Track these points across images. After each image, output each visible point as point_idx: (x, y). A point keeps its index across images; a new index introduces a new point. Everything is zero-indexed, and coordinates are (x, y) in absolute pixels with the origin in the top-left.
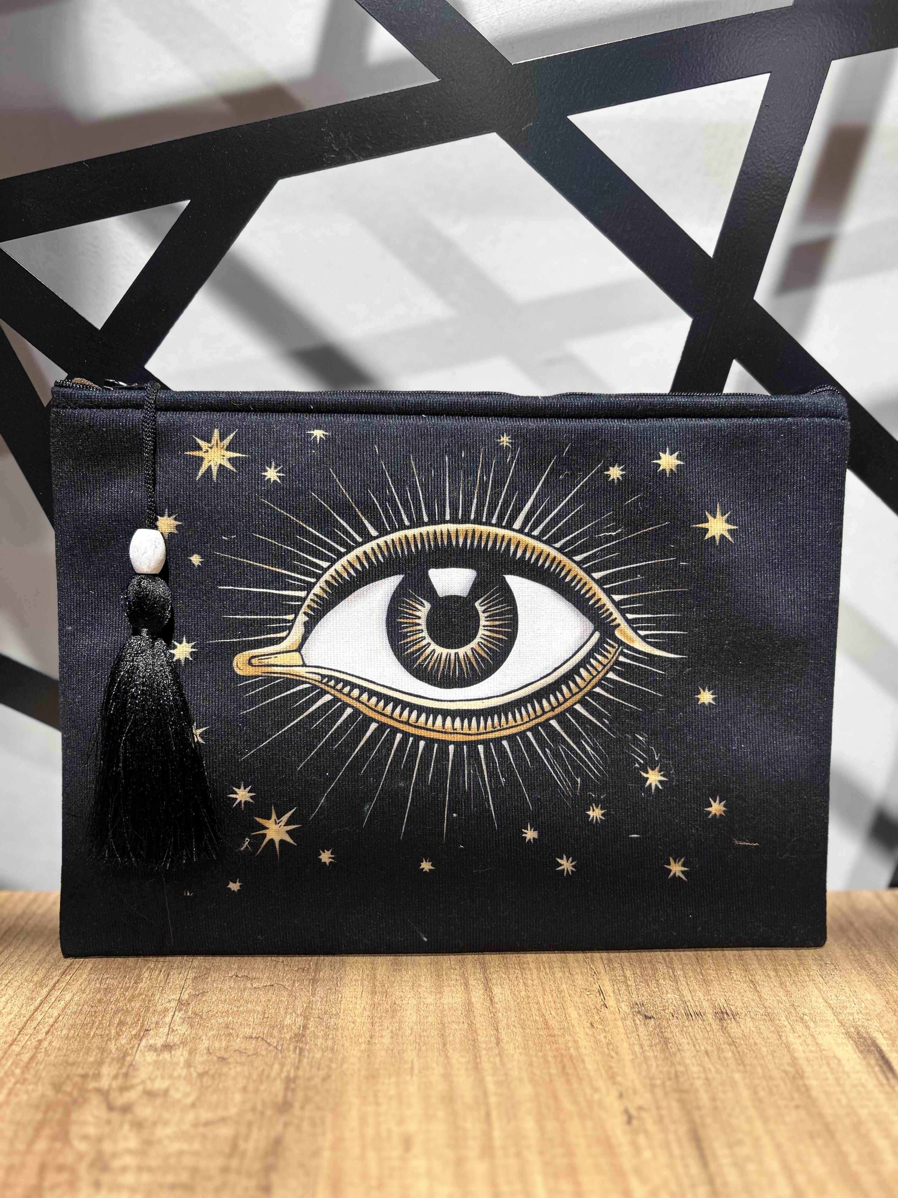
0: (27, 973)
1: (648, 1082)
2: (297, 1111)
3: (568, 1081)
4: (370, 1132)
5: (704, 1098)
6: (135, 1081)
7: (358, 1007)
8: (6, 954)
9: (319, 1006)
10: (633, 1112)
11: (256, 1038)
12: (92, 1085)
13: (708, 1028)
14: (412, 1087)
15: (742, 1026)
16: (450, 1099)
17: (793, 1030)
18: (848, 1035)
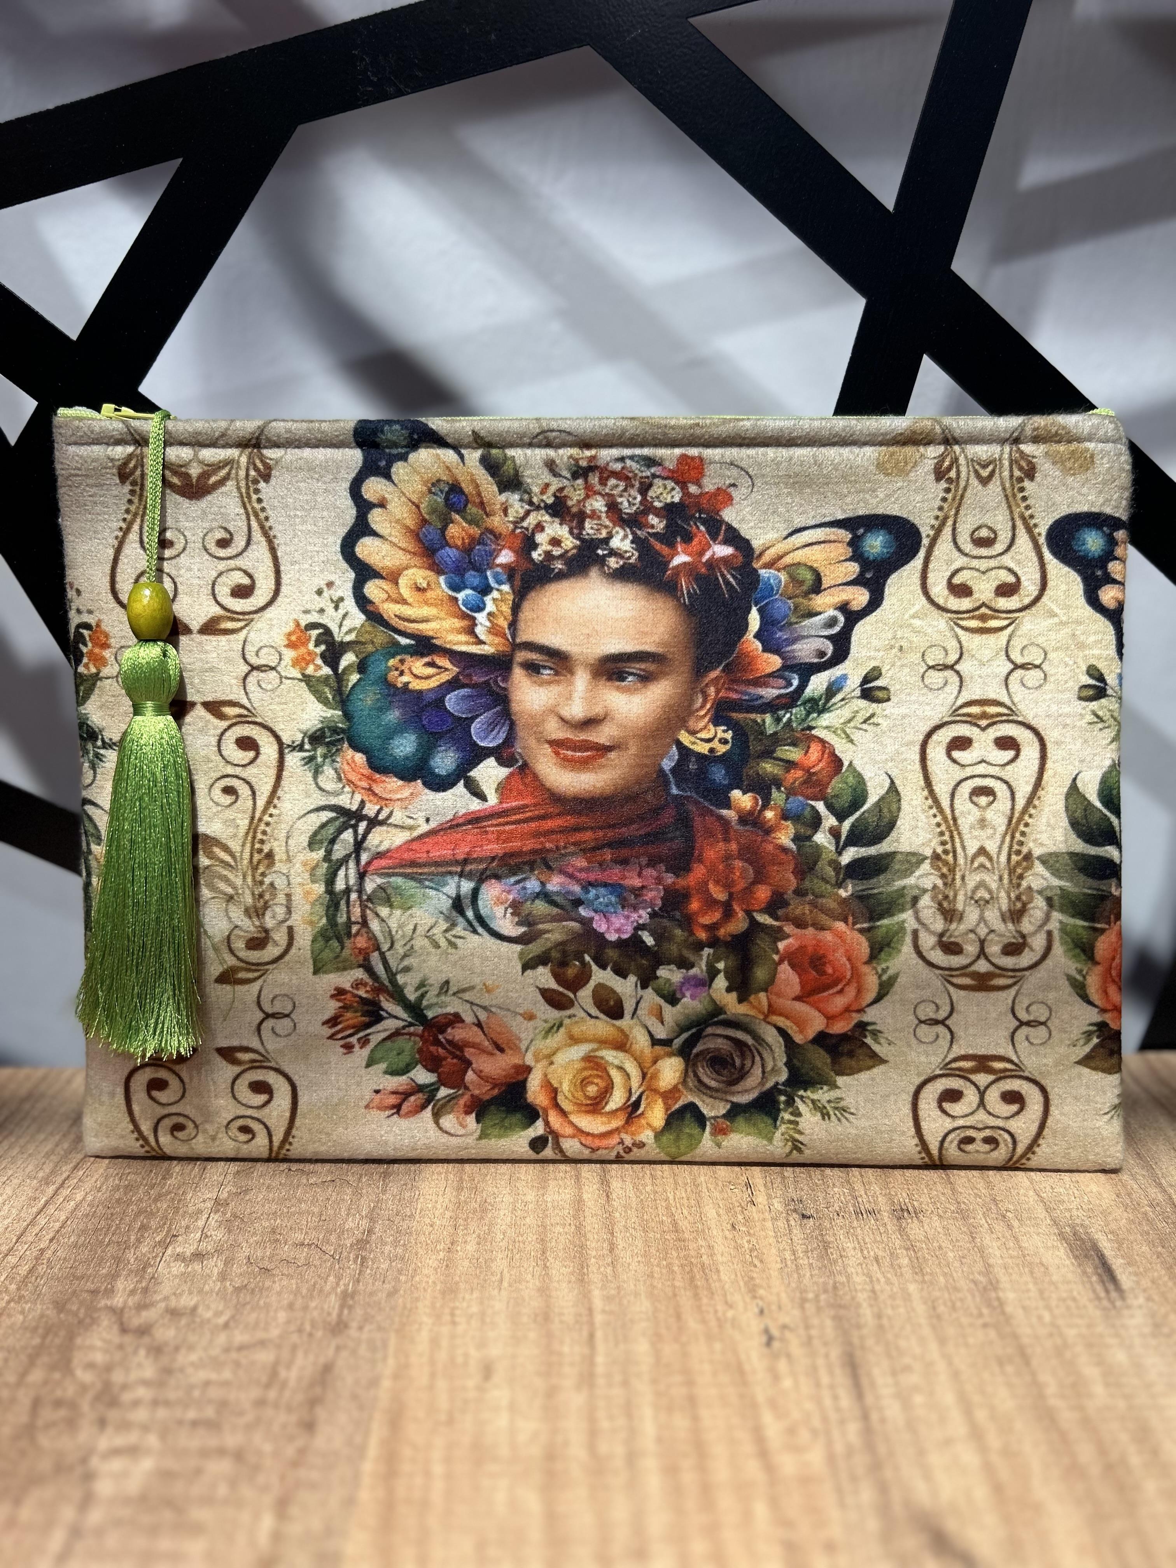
0: (30, 1168)
1: (798, 1295)
2: (353, 1332)
3: (696, 1296)
4: (442, 1356)
5: (867, 1313)
6: (157, 1297)
7: (439, 1206)
8: (6, 1144)
9: (390, 1204)
10: (775, 1332)
12: (103, 1303)
13: (882, 1230)
14: (499, 1304)
15: (926, 1227)
16: (545, 1317)
17: (991, 1231)
18: (1062, 1235)
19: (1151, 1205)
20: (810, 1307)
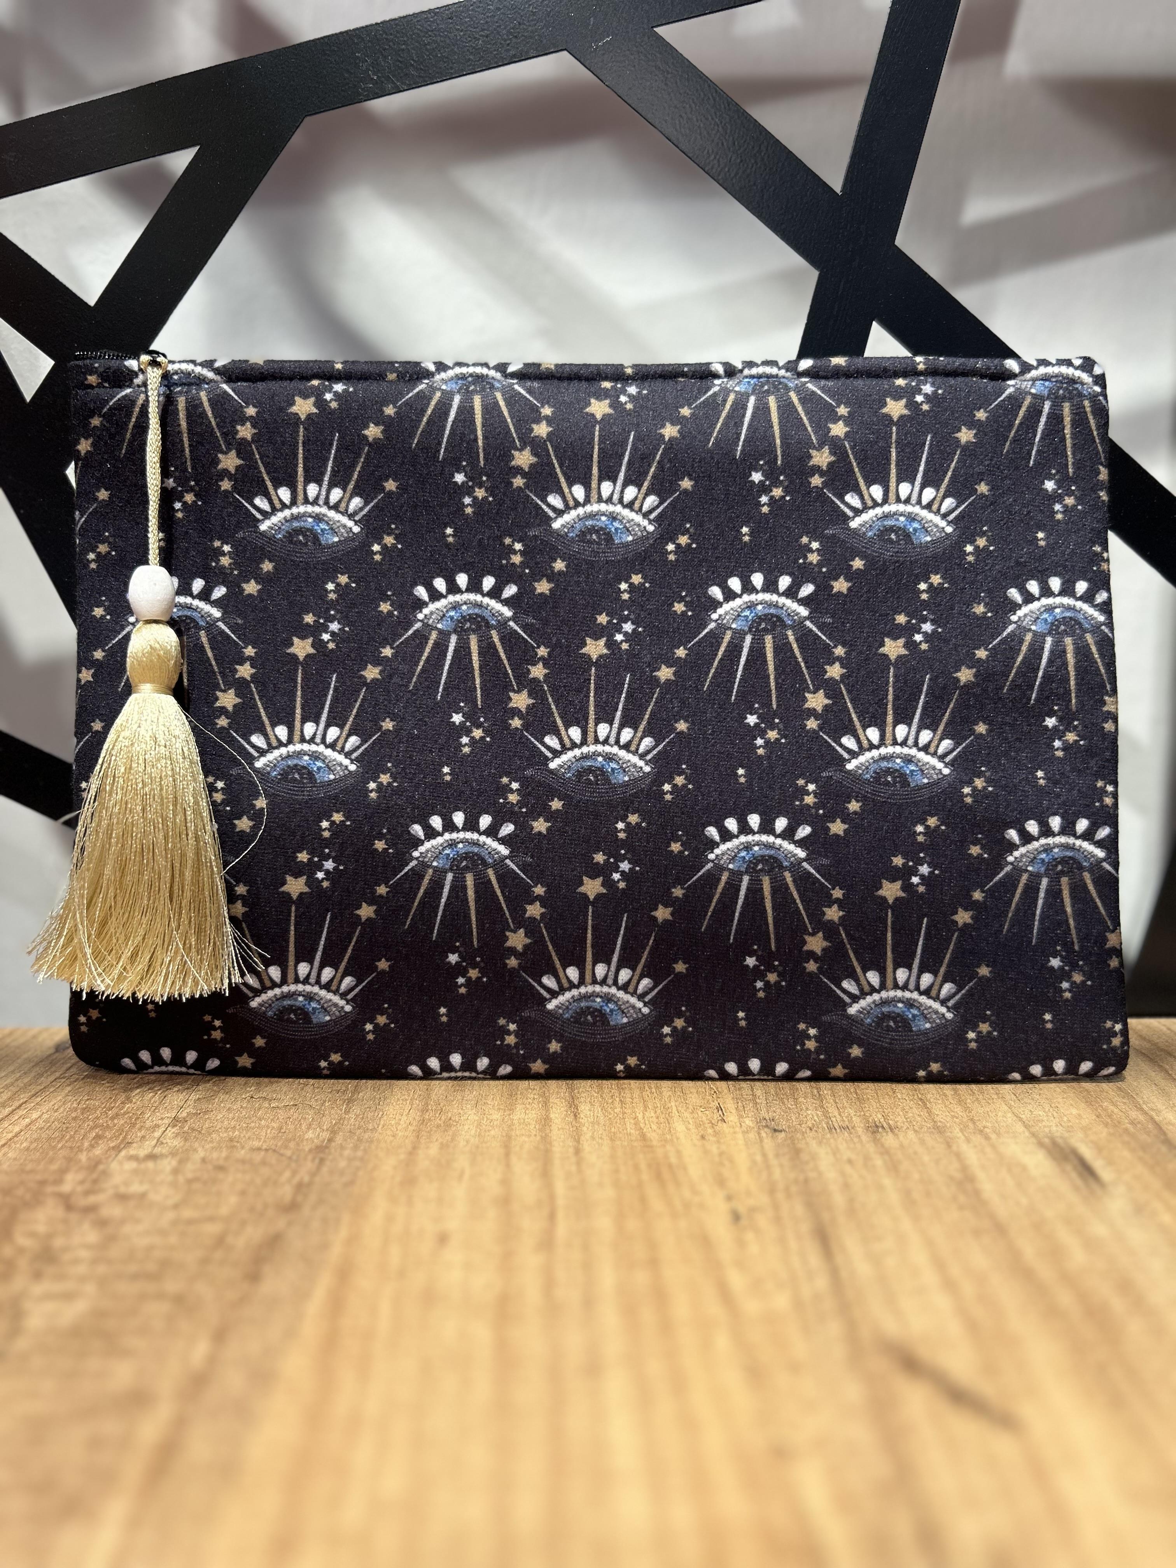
1: (767, 1186)
2: (306, 1211)
3: (662, 1186)
4: (397, 1229)
5: (839, 1199)
6: (106, 1186)
7: (402, 1122)
9: (351, 1122)
10: (742, 1209)
11: (266, 1150)
12: (49, 1189)
14: (459, 1192)
15: (901, 1138)
16: (505, 1201)
17: (968, 1140)
18: (1041, 1144)
19: (1132, 1123)
20: (780, 1196)
